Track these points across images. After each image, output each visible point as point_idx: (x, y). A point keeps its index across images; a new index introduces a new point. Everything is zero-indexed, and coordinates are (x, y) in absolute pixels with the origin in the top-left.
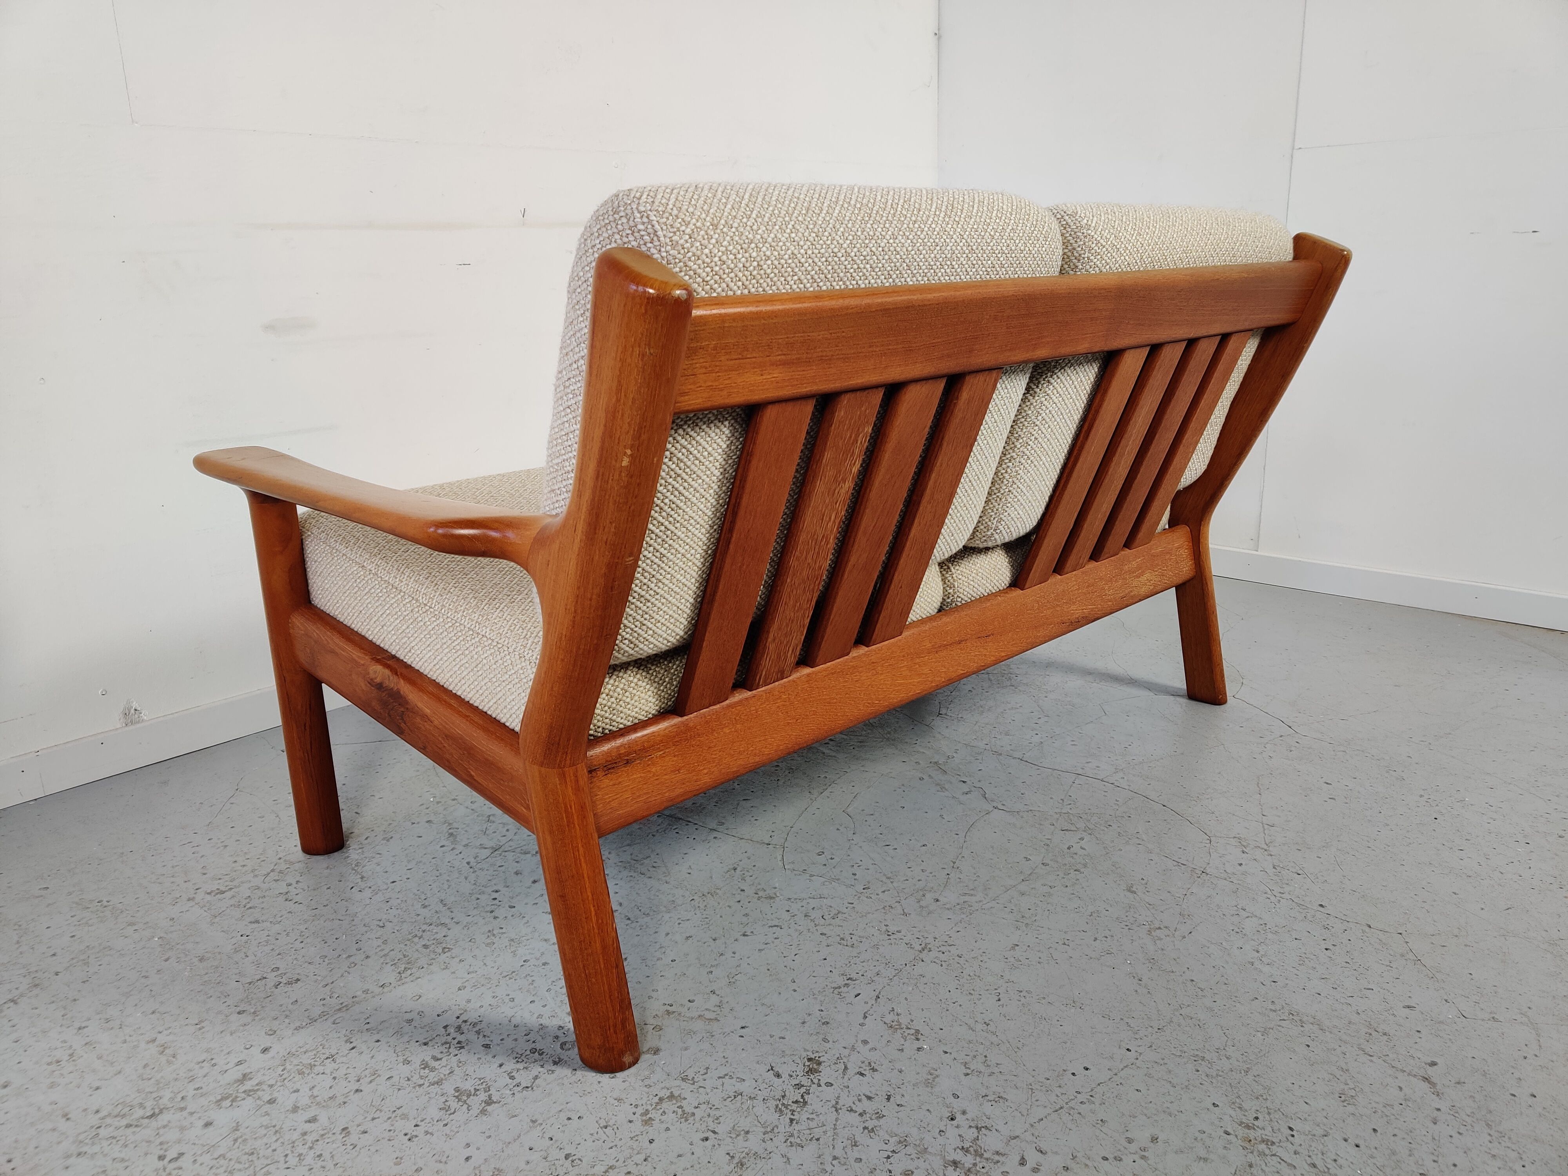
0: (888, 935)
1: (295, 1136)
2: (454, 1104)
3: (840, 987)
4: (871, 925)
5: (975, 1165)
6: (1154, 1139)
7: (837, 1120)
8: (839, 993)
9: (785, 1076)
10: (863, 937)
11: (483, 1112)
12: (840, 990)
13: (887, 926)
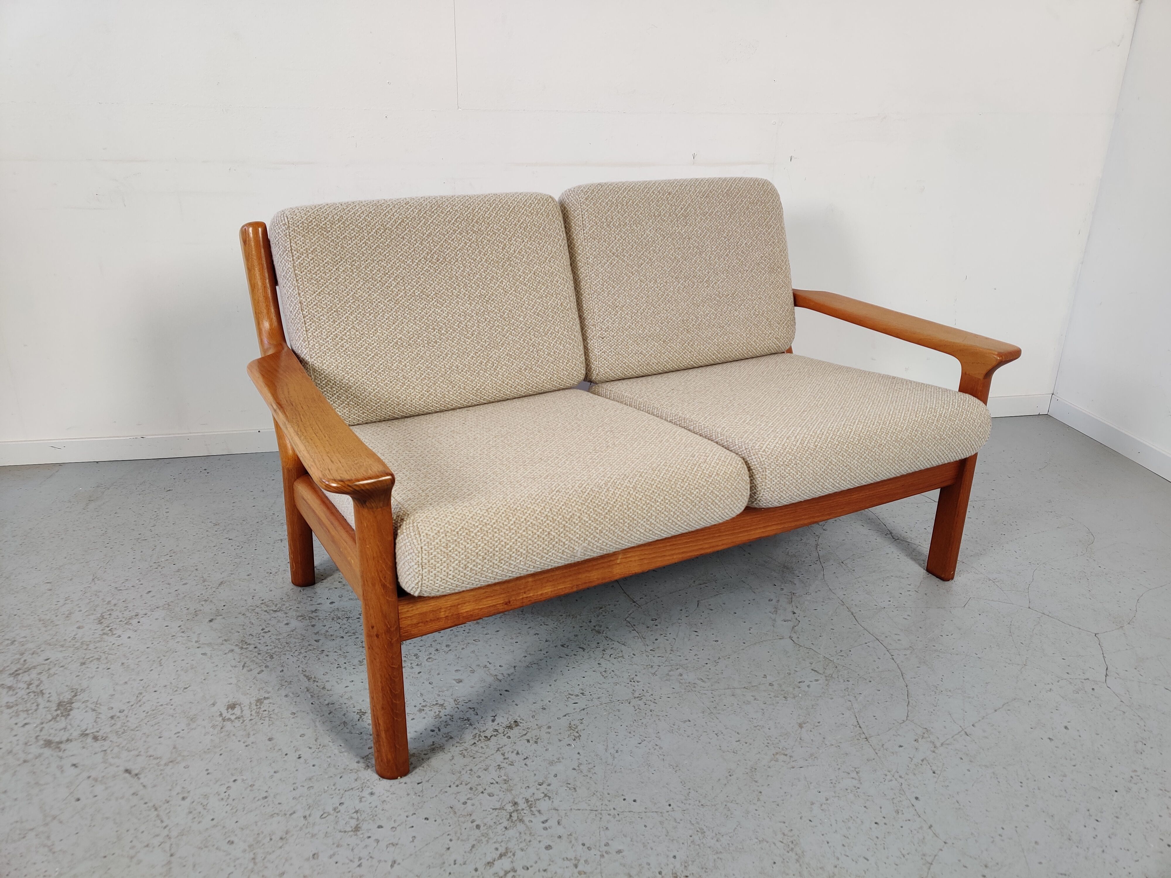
0: (631, 681)
3: (572, 695)
4: (629, 671)
8: (568, 698)
10: (616, 675)
13: (637, 676)
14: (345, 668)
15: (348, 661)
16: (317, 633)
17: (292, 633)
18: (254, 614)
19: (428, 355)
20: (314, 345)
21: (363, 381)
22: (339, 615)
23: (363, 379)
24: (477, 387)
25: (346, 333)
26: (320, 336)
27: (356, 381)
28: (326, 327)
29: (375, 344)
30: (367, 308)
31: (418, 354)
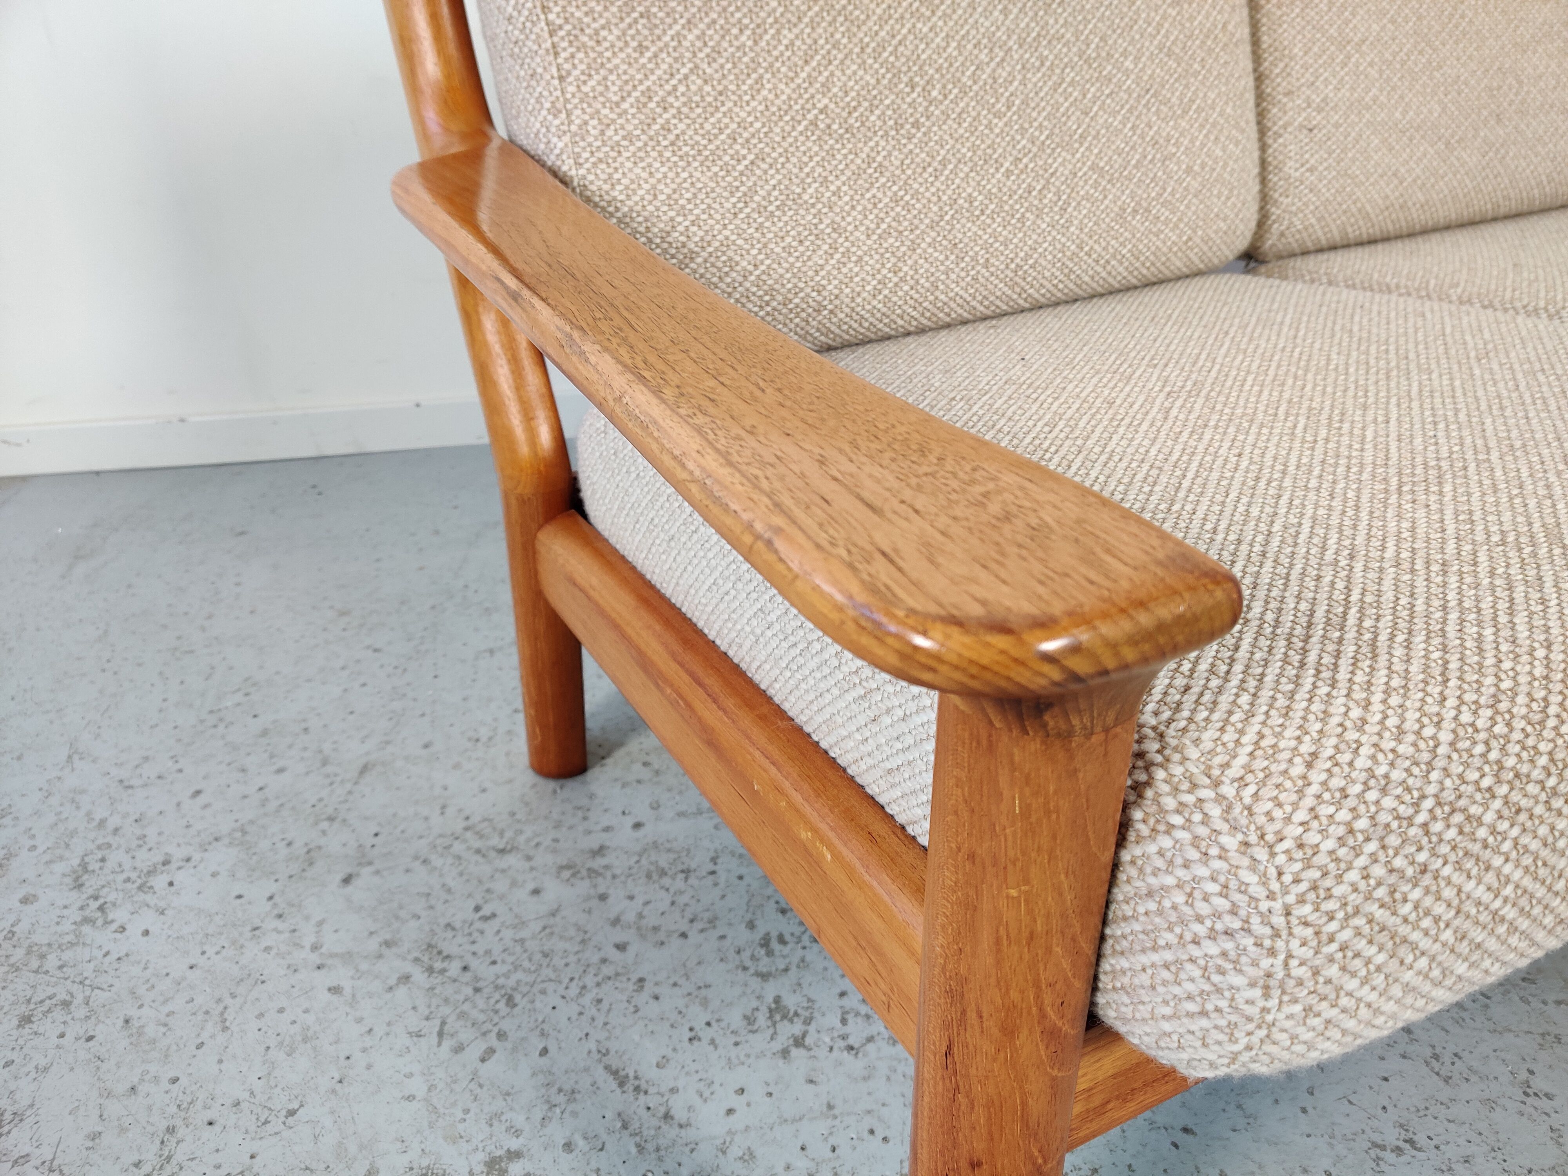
15: (716, 1016)
16: (616, 922)
17: (552, 921)
18: (450, 860)
19: (897, 163)
20: (586, 123)
21: (727, 238)
23: (726, 233)
24: (1018, 260)
25: (675, 88)
26: (601, 94)
27: (709, 238)
28: (617, 67)
29: (758, 125)
30: (732, 9)
31: (869, 162)
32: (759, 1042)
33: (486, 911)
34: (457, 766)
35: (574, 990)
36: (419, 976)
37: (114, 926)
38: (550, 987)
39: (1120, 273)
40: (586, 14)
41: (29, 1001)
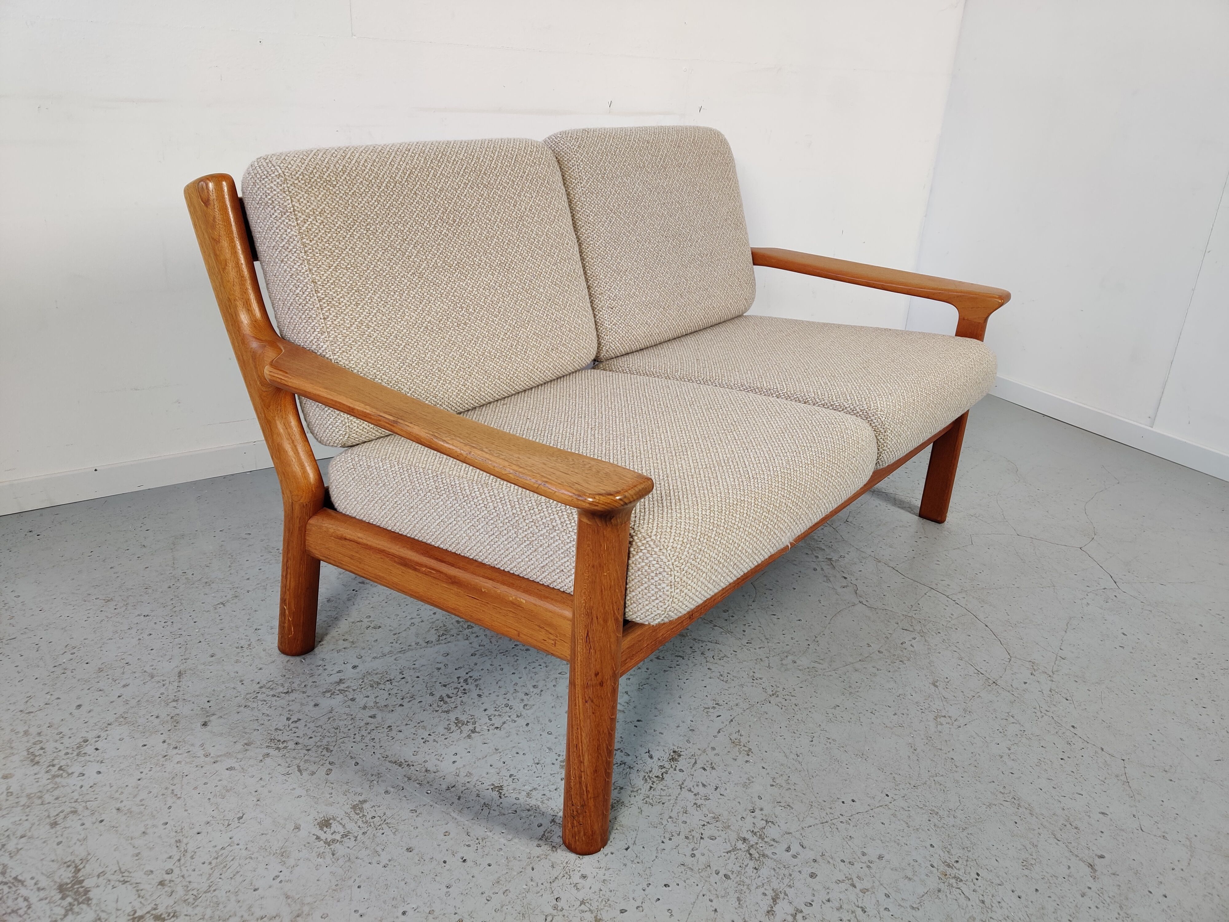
0: (753, 680)
1: (362, 724)
2: (453, 727)
3: (709, 708)
4: (743, 669)
5: (757, 843)
6: (880, 857)
7: (679, 794)
8: (707, 712)
9: (655, 758)
10: (735, 677)
11: (469, 736)
12: (708, 710)
13: (754, 672)
14: (434, 741)
15: (432, 731)
16: (365, 708)
17: (331, 715)
18: (260, 703)
19: (460, 340)
20: (336, 336)
21: (397, 379)
22: (376, 680)
23: (397, 377)
24: (511, 375)
25: (371, 319)
26: (342, 324)
27: (390, 380)
28: (348, 313)
30: (390, 285)
31: (449, 341)
32: (456, 735)
33: (294, 718)
34: (237, 661)
35: (358, 738)
36: (272, 752)
37: (76, 774)
38: (346, 740)
39: (550, 375)
40: (334, 293)
41: (49, 816)
